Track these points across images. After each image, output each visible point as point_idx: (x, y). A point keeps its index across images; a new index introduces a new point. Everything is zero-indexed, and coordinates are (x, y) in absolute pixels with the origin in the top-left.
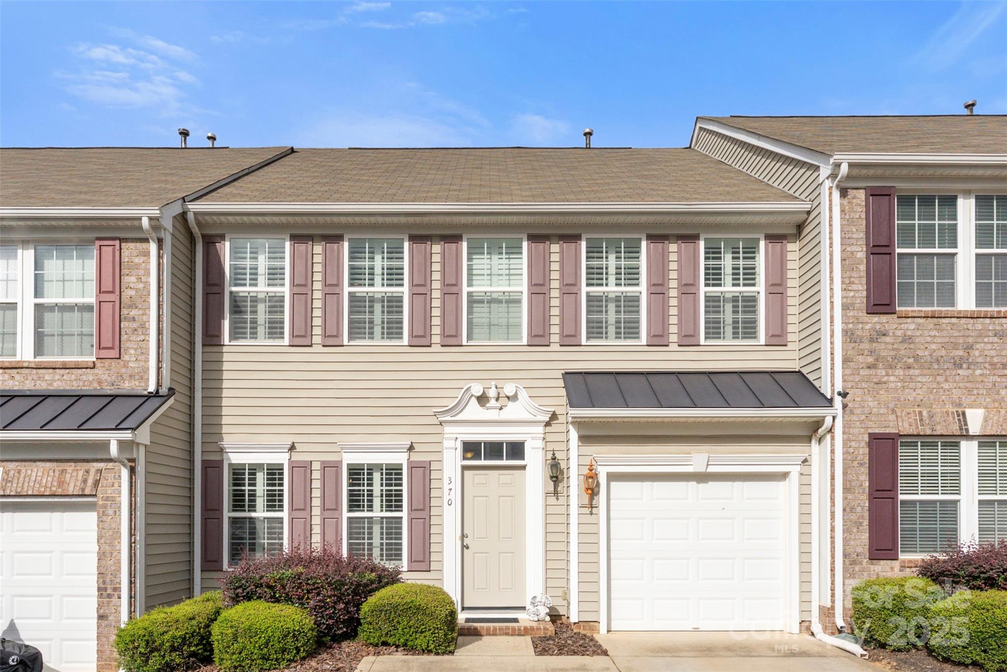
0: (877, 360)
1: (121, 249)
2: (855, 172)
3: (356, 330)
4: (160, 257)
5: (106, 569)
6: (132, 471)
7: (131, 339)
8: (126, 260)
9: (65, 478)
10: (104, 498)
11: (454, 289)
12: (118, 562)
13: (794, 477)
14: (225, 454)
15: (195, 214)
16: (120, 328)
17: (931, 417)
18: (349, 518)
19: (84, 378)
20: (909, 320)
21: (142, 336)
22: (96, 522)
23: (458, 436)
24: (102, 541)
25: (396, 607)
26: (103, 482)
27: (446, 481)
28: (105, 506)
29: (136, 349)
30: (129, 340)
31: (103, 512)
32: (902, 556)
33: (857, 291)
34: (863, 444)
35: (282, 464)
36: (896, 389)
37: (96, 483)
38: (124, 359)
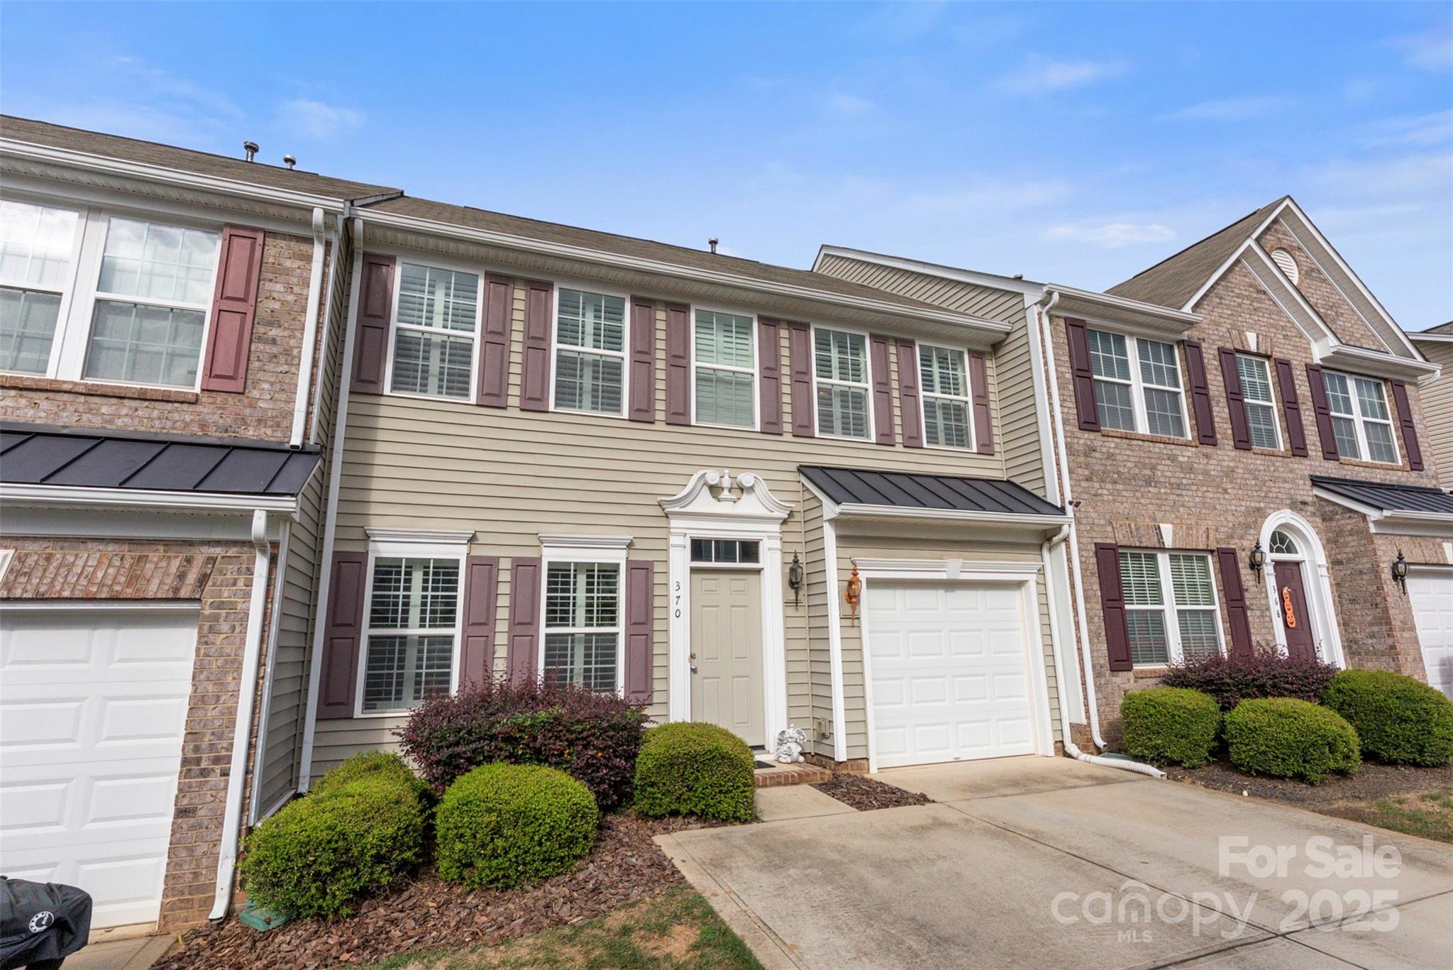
0: (1092, 473)
1: (264, 244)
2: (1066, 303)
3: (567, 395)
4: (326, 264)
5: (204, 726)
6: (273, 561)
7: (266, 368)
8: (271, 260)
9: (142, 571)
10: (215, 605)
11: (681, 362)
12: (231, 712)
13: (1032, 585)
14: (371, 544)
15: (365, 223)
16: (250, 351)
17: (1137, 529)
18: (547, 635)
19: (176, 416)
20: (1110, 439)
21: (286, 367)
22: (195, 645)
23: (687, 531)
24: (202, 677)
25: (693, 758)
26: (216, 578)
27: (673, 586)
28: (216, 618)
29: (272, 384)
30: (261, 369)
31: (210, 626)
32: (1137, 667)
33: (1070, 408)
34: (1091, 554)
35: (458, 561)
36: (1109, 502)
37: (203, 580)
38: (250, 395)
